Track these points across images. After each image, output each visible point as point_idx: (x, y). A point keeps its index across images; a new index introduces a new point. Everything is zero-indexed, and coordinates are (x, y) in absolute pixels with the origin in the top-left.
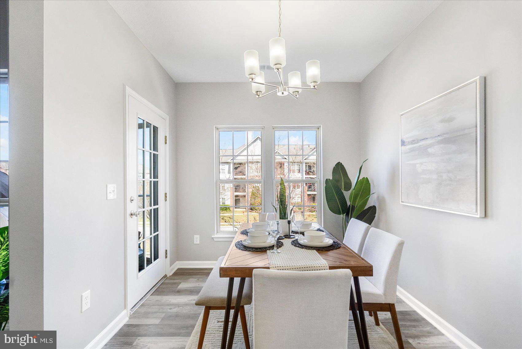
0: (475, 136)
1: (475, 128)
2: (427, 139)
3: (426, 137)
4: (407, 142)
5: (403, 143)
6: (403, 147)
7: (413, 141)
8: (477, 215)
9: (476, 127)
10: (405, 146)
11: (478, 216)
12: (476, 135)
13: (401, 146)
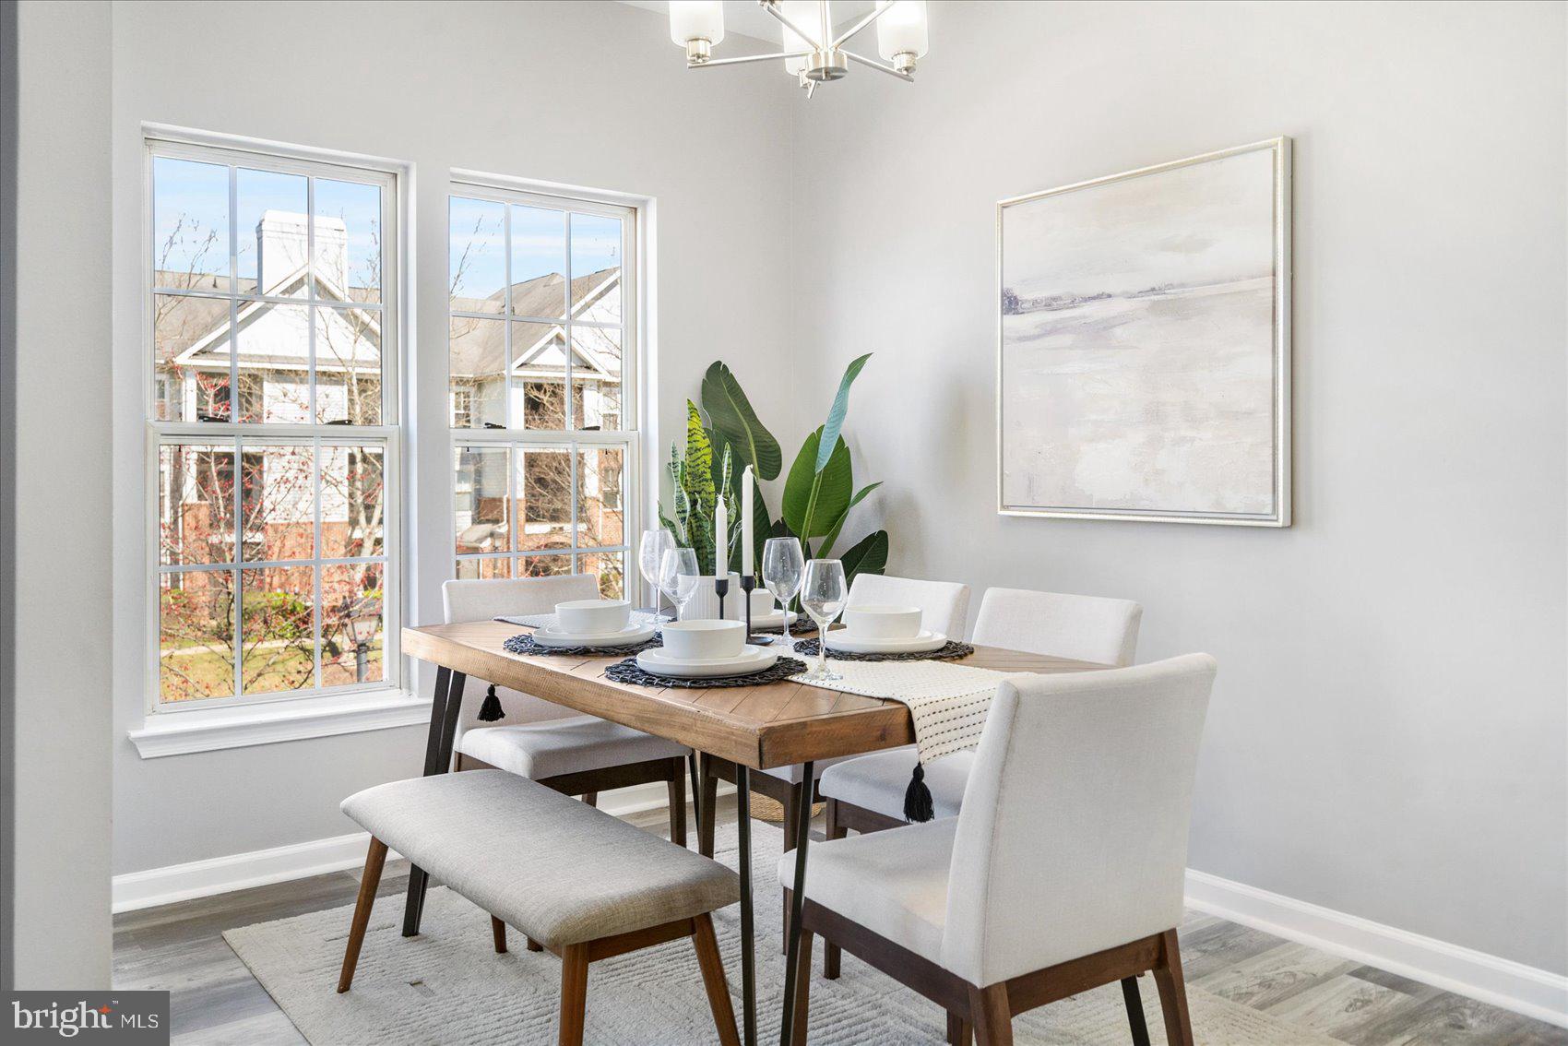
0: (1271, 299)
1: (1271, 277)
2: (1110, 296)
3: (1107, 292)
4: (1026, 301)
5: (1011, 304)
6: (1011, 320)
7: (1055, 299)
8: (1277, 521)
9: (1274, 274)
10: (1018, 313)
11: (1280, 524)
12: (1274, 297)
13: (1002, 314)
